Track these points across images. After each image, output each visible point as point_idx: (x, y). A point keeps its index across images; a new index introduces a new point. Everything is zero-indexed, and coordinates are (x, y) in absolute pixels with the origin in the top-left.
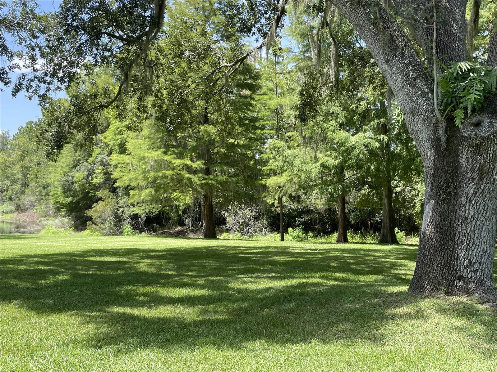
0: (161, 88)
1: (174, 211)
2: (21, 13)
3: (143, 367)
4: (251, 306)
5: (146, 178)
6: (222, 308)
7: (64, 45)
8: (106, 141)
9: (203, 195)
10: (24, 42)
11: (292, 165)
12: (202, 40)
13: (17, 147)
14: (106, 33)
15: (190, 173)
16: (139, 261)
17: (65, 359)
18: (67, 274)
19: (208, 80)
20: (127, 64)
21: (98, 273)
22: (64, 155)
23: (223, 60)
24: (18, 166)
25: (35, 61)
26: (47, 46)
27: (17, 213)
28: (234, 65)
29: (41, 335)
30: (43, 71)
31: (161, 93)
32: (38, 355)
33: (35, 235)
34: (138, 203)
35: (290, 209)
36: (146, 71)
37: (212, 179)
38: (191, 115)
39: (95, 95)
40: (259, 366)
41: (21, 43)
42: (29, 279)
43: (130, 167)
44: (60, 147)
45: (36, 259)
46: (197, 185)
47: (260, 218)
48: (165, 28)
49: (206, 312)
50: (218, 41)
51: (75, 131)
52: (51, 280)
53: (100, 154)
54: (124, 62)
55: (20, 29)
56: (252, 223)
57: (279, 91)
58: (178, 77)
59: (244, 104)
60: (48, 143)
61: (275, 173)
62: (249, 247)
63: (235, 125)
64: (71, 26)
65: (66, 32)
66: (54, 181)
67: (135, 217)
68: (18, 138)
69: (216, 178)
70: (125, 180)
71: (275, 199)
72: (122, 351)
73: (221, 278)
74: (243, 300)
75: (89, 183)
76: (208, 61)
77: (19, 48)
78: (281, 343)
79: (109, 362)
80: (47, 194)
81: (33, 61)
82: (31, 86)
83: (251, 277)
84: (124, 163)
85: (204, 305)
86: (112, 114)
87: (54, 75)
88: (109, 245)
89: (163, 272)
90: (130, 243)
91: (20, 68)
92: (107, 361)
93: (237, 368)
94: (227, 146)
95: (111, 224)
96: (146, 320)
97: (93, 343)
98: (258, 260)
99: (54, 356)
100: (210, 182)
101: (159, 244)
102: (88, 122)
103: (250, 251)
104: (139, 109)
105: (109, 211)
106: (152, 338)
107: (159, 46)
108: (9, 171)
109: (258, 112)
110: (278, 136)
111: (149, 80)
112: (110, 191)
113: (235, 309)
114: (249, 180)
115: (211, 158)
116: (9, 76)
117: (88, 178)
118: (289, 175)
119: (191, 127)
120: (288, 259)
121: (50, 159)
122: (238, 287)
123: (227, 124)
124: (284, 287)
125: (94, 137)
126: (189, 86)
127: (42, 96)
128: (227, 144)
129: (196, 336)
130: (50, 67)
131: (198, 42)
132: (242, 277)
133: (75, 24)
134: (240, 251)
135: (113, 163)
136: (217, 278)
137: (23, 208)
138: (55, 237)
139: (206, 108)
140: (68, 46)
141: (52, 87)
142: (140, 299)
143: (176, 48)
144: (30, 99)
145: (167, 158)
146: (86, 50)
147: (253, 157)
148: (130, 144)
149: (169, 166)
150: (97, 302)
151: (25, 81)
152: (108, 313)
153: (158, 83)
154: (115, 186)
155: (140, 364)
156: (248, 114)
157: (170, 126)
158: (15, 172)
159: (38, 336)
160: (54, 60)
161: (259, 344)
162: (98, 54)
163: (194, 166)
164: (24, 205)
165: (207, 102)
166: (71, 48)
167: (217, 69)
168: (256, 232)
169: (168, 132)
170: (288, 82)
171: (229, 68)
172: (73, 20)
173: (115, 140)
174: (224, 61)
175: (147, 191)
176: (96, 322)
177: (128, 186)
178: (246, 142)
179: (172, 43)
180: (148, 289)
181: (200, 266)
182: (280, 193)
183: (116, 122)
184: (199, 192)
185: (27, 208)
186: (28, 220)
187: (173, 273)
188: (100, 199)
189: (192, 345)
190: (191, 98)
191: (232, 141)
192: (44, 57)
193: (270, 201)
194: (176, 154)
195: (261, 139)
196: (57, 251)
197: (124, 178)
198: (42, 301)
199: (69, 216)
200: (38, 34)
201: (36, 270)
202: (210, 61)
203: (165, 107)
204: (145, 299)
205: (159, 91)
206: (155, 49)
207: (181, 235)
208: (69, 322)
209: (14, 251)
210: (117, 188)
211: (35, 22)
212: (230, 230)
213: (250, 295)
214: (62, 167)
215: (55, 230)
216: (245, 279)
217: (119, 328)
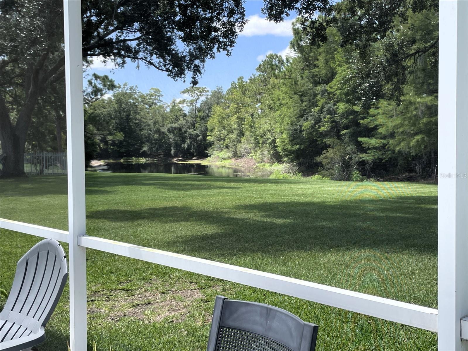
8: (332, 90)
13: (232, 100)
24: (234, 118)
27: (234, 159)
34: (367, 150)
53: (326, 103)
67: (362, 163)
68: (232, 93)
75: (317, 131)
80: (264, 142)
95: (339, 170)
105: (338, 158)
108: (226, 122)
112: (337, 139)
117: (315, 126)
135: (340, 111)
137: (239, 155)
154: (341, 133)
158: (231, 123)
164: (241, 153)
173: (341, 89)
183: (342, 72)
185: (243, 155)
186: (246, 166)
188: (329, 146)
207: (410, 181)
214: (290, 117)
215: (285, 175)
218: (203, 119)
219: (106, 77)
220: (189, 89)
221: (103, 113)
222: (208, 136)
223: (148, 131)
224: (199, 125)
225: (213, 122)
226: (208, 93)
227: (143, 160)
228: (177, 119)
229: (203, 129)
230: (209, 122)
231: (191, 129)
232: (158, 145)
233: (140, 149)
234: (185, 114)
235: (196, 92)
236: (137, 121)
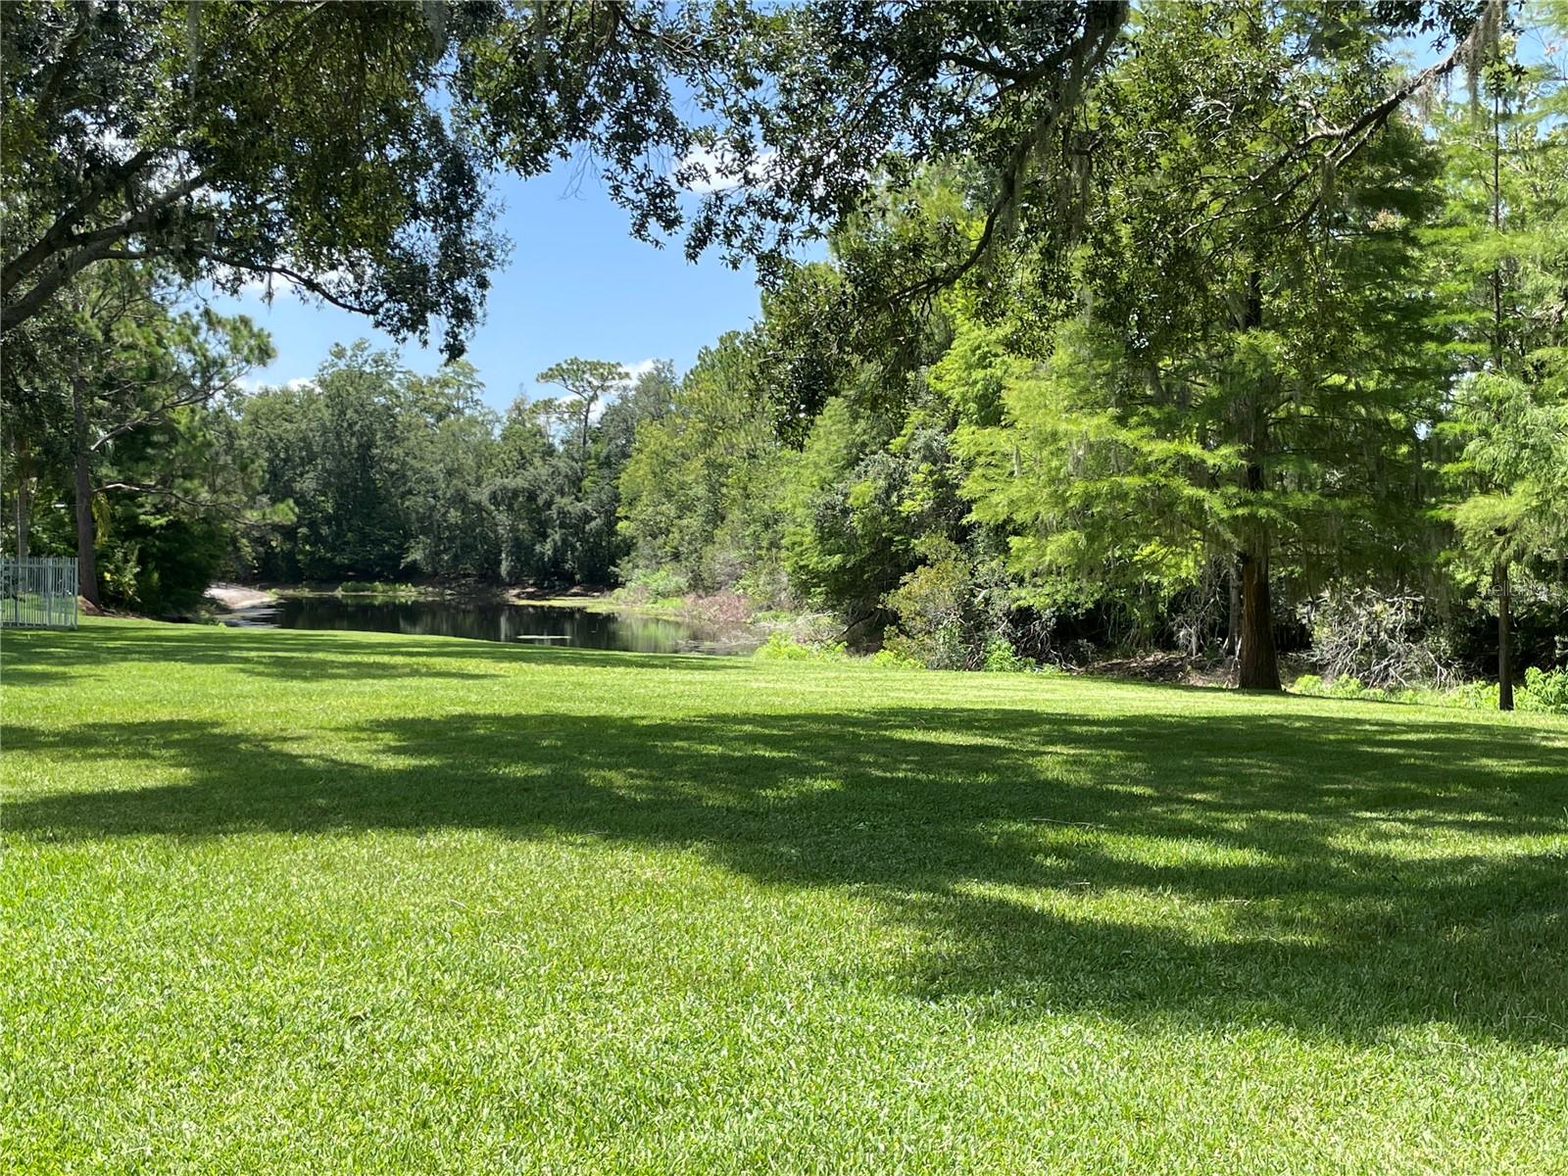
0: (1114, 217)
1: (1143, 601)
2: (714, 14)
3: (1066, 1069)
4: (1406, 913)
5: (1060, 500)
6: (1307, 911)
7: (831, 100)
8: (941, 386)
9: (1239, 554)
10: (720, 100)
11: (1547, 459)
12: (1249, 58)
13: (696, 407)
14: (951, 56)
15: (1197, 482)
16: (1042, 749)
17: (838, 1020)
18: (834, 775)
19: (1266, 185)
20: (1012, 149)
21: (922, 776)
22: (821, 430)
23: (1318, 116)
24: (697, 464)
25: (749, 154)
26: (782, 109)
27: (693, 596)
28: (1353, 132)
29: (769, 946)
30: (772, 182)
31: (1112, 233)
32: (763, 1000)
33: (742, 659)
34: (1035, 575)
35: (1534, 604)
36: (1070, 166)
37: (1267, 504)
38: (1206, 298)
39: (917, 249)
40: (1439, 1107)
41: (711, 105)
42: (732, 782)
43: (1012, 465)
44: (814, 405)
45: (748, 728)
46: (1221, 521)
47: (1428, 632)
48: (1130, 30)
49: (1256, 919)
50: (1300, 56)
51: (856, 359)
52: (790, 790)
53: (924, 426)
54: (1005, 142)
55: (711, 60)
56: (1397, 646)
57: (1505, 212)
58: (1166, 182)
59: (1381, 260)
60: (782, 395)
61: (1483, 482)
62: (1394, 725)
63: (1353, 330)
64: (851, 41)
65: (839, 61)
66: (794, 506)
67: (1023, 617)
68: (698, 383)
69: (1282, 501)
70: (997, 505)
71: (1482, 572)
72: (1002, 1015)
73: (1303, 816)
74: (1377, 891)
75: (892, 513)
76: (1265, 124)
77: (708, 118)
78: (1515, 1038)
79: (964, 1042)
80: (774, 544)
81: (742, 156)
82: (738, 228)
83: (1403, 821)
84: (993, 454)
85: (1247, 898)
86: (959, 306)
87: (800, 193)
88: (950, 697)
89: (1115, 787)
90: (1011, 693)
91: (706, 179)
92: (958, 1039)
93: (1366, 1103)
94: (1322, 397)
95: (952, 637)
96: (1066, 926)
97: (915, 982)
98: (1426, 768)
99: (806, 1010)
100: (1262, 512)
101: (1099, 701)
102: (895, 330)
103: (1395, 737)
104: (1043, 286)
105: (947, 598)
106: (1090, 983)
107: (1110, 85)
108: (674, 476)
109: (1431, 283)
110: (1499, 362)
111: (1077, 195)
112: (950, 538)
113: (1352, 916)
114: (1393, 507)
115: (1266, 435)
116: (677, 204)
117: (888, 497)
118: (1537, 490)
119: (1204, 338)
120: (1530, 770)
121: (785, 440)
122: (1359, 848)
123: (1326, 327)
124: (1517, 859)
125: (910, 375)
126: (1203, 205)
127: (767, 256)
128: (1322, 389)
129: (1226, 990)
130: (791, 169)
131: (1235, 65)
132: (1371, 819)
133: (863, 35)
134: (1361, 736)
135: (961, 453)
136: (1287, 816)
137: (708, 583)
138: (797, 667)
139: (1256, 277)
140: (840, 105)
141: (796, 229)
142: (1048, 862)
143: (1163, 90)
144: (735, 267)
145: (1125, 436)
146: (892, 112)
147: (1409, 434)
148: (1014, 393)
149: (1131, 462)
150: (922, 864)
151: (723, 213)
152: (955, 896)
153: (1106, 203)
154: (964, 522)
155: (1056, 1060)
156: (1394, 292)
157: (1139, 337)
158: (689, 479)
159: (762, 949)
160: (802, 148)
161: (1436, 1036)
162: (928, 122)
163: (1210, 462)
164: (713, 576)
165: (1259, 257)
166: (850, 109)
167: (1298, 146)
168: (1413, 677)
169: (1134, 355)
170: (1537, 181)
171: (1336, 143)
172: (859, 25)
173: (967, 384)
174: (1321, 122)
175: (1064, 538)
176: (922, 922)
177: (1009, 520)
178: (1387, 384)
179: (1150, 73)
180: (1069, 835)
181: (1233, 776)
182: (1503, 549)
183: (970, 330)
184: (1226, 545)
185: (720, 583)
186: (722, 617)
187: (1149, 791)
188: (923, 561)
189: (1216, 1019)
190: (1207, 245)
191: (1338, 379)
192: (773, 142)
193: (1463, 576)
194: (1154, 423)
195: (1439, 370)
196: (804, 708)
197: (995, 498)
198: (769, 847)
199: (833, 608)
200: (757, 74)
201: (750, 758)
202: (1274, 124)
203: (1124, 276)
204: (1063, 865)
205: (1107, 226)
206: (1097, 97)
207: (1163, 676)
208: (844, 915)
209: (690, 703)
210: (971, 527)
211: (750, 39)
212: (1323, 667)
213: (1401, 876)
214: (816, 465)
215: (795, 647)
216: (1384, 826)
217: (989, 945)
218: (606, 463)
219: (245, 321)
220: (565, 366)
221: (284, 435)
222: (620, 519)
223: (425, 497)
224: (594, 482)
225: (635, 474)
226: (625, 382)
227: (407, 593)
228: (523, 463)
229: (604, 497)
230: (623, 475)
231: (569, 494)
232: (458, 542)
233: (400, 557)
234: (551, 445)
235: (587, 376)
236: (393, 467)
